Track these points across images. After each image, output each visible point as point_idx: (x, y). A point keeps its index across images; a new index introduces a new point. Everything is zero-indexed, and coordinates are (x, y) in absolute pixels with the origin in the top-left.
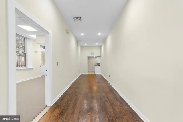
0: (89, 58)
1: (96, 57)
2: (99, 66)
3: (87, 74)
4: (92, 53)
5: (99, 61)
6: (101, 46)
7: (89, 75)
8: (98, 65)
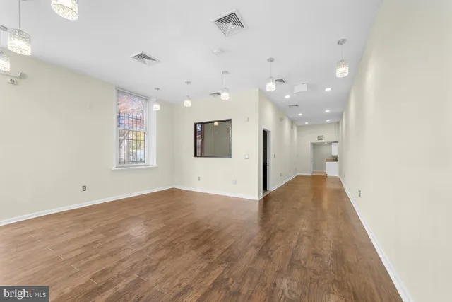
0: (314, 145)
1: (330, 144)
2: (337, 160)
3: (310, 175)
4: (321, 137)
5: (335, 151)
6: (338, 123)
7: (313, 177)
8: (335, 159)
